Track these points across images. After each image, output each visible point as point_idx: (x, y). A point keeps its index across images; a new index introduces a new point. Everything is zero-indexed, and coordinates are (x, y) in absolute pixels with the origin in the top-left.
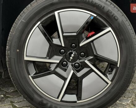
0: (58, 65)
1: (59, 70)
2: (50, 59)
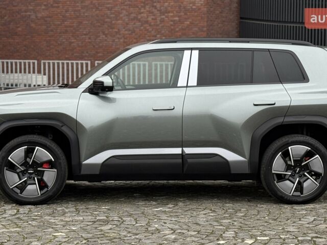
0: (290, 175)
1: (290, 178)
2: (286, 172)
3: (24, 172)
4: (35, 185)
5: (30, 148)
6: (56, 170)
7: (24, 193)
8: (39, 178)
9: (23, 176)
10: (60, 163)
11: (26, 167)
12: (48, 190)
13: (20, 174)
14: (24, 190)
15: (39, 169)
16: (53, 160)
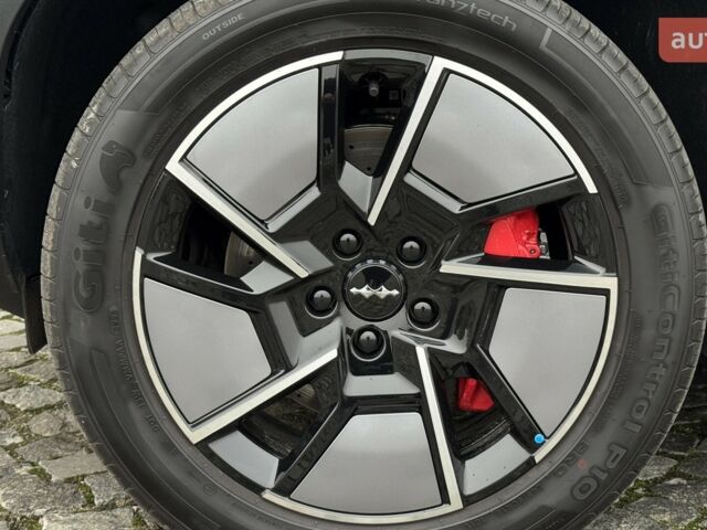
3: (307, 301)
4: (414, 418)
5: (374, 71)
6: (611, 283)
7: (315, 481)
8: (453, 346)
9: (306, 329)
10: (656, 220)
11: (332, 247)
12: (530, 464)
13: (281, 313)
14: (312, 459)
15: (448, 267)
16: (592, 188)
